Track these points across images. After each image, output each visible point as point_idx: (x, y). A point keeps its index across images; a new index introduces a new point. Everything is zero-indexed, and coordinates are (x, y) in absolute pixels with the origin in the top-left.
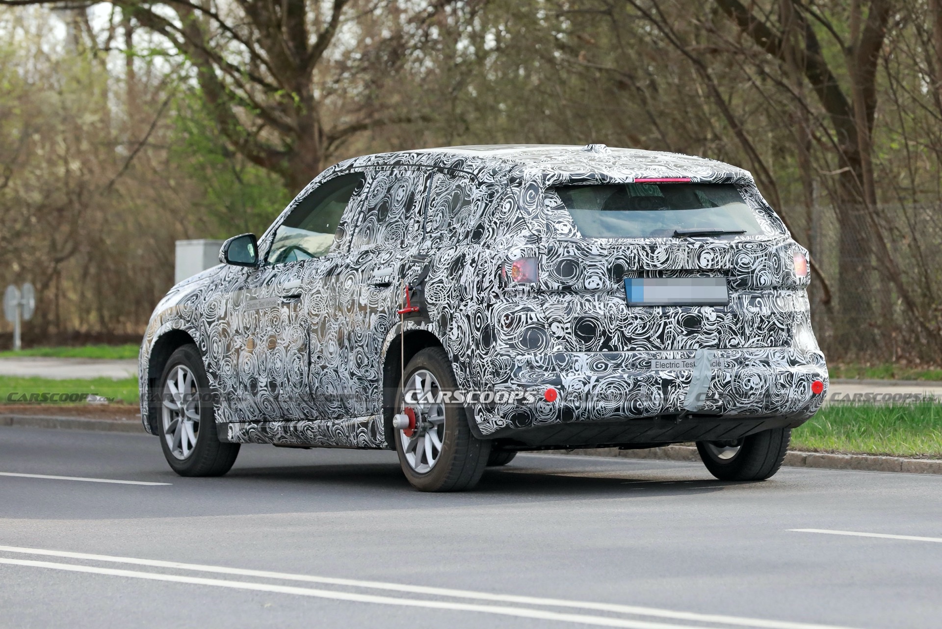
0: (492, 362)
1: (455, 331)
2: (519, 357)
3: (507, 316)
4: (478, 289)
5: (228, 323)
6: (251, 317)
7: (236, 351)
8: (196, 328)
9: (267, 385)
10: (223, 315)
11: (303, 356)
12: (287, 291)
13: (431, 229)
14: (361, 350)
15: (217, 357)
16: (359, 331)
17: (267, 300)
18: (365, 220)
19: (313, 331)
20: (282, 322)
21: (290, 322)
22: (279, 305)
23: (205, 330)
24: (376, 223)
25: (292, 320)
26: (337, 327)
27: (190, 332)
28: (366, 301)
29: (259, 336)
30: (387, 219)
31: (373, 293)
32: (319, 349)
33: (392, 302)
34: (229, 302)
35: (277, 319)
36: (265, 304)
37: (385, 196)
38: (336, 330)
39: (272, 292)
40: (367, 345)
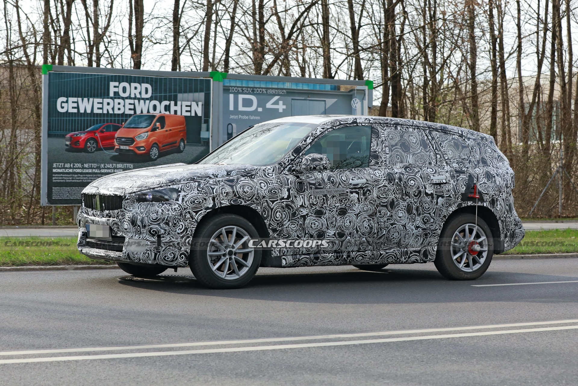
1: (499, 206)
4: (506, 187)
5: (292, 202)
6: (319, 198)
7: (302, 216)
8: (257, 204)
9: (334, 234)
10: (286, 197)
11: (373, 219)
12: (354, 185)
13: (448, 158)
14: (428, 215)
15: (279, 220)
16: (427, 206)
17: (334, 189)
18: (392, 151)
19: (382, 206)
20: (352, 201)
21: (359, 201)
22: (347, 192)
23: (268, 205)
24: (403, 153)
25: (362, 200)
26: (405, 204)
27: (253, 206)
28: (432, 191)
29: (328, 208)
30: (411, 151)
31: (437, 188)
32: (389, 215)
33: (455, 192)
34: (292, 190)
35: (346, 199)
36: (333, 191)
37: (401, 140)
38: (405, 205)
39: (339, 185)
40: (434, 213)
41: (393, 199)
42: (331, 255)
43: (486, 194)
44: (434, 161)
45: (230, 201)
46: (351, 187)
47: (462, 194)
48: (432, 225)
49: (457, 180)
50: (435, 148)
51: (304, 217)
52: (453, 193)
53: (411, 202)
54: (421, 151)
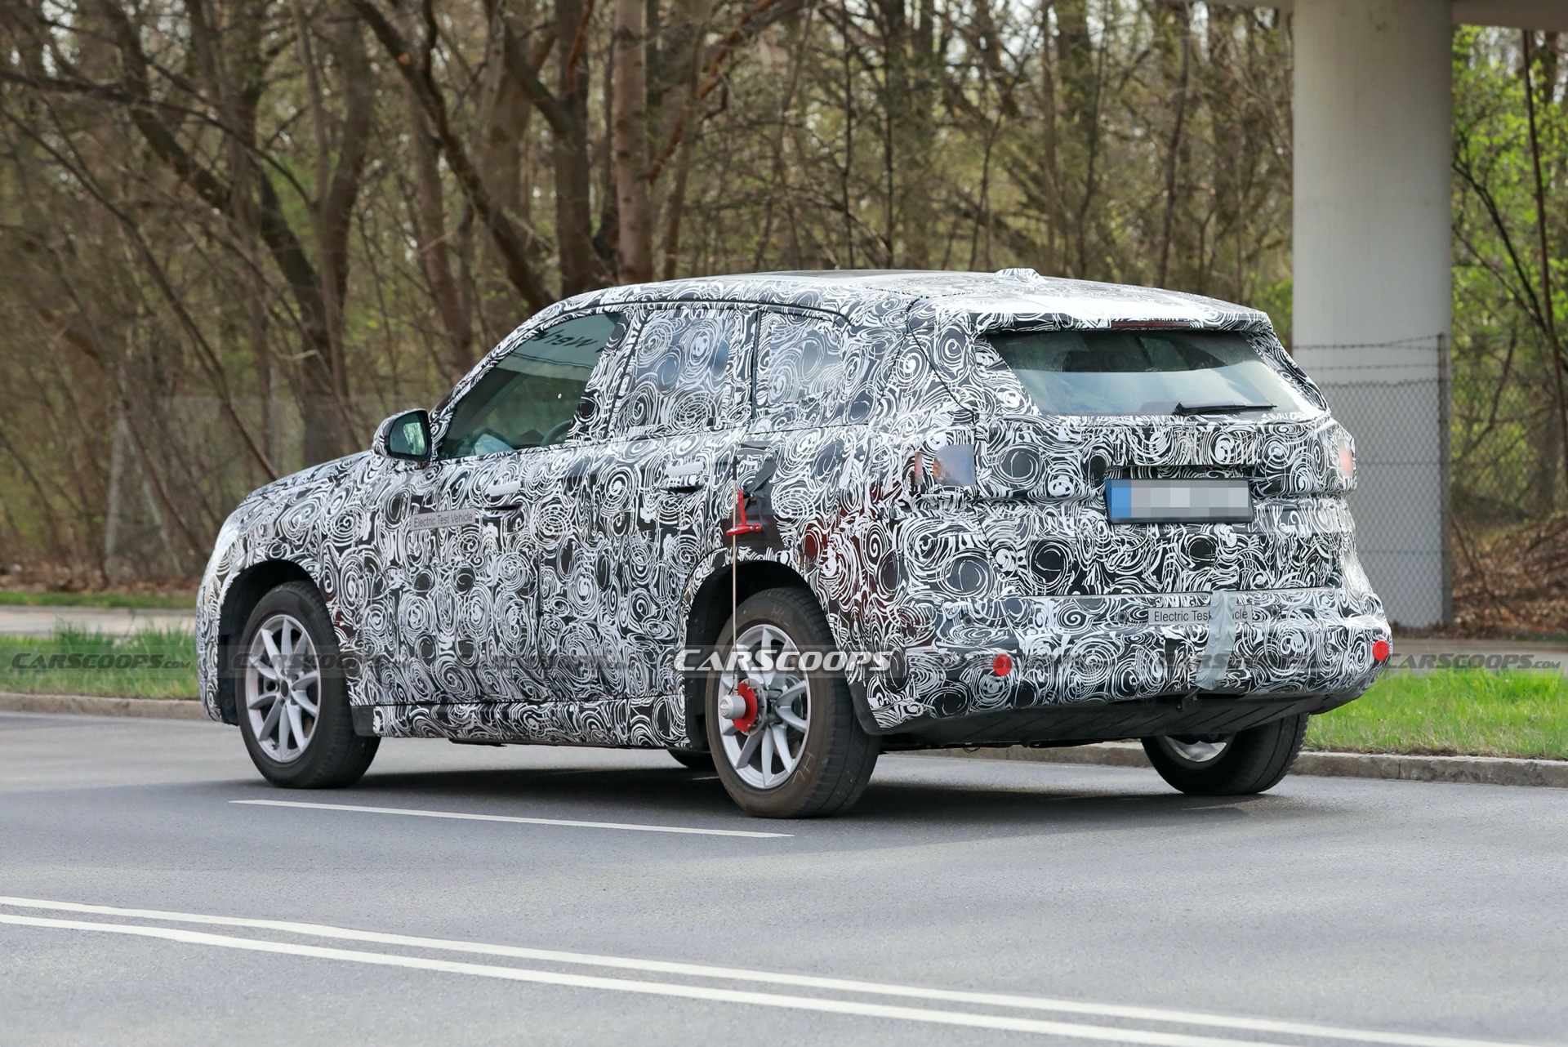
0: (902, 613)
1: (832, 563)
2: (948, 605)
3: (925, 539)
4: (873, 496)
5: (377, 551)
6: (423, 540)
7: (392, 593)
8: (314, 558)
9: (454, 647)
10: (366, 537)
11: (526, 601)
12: (494, 499)
14: (645, 592)
15: (353, 603)
16: (639, 562)
17: (453, 513)
18: (633, 388)
19: (547, 563)
20: (485, 548)
21: (500, 548)
22: (478, 521)
23: (333, 562)
24: (656, 392)
25: (505, 545)
26: (595, 555)
27: (305, 564)
28: (654, 515)
29: (439, 570)
30: (678, 385)
32: (559, 591)
33: (706, 516)
34: (379, 518)
35: (474, 544)
36: (450, 519)
37: (669, 350)
38: (593, 561)
40: (657, 585)
41: (571, 540)
45: (269, 550)
46: (488, 504)
48: (656, 626)
49: (728, 476)
51: (397, 596)
53: (607, 552)
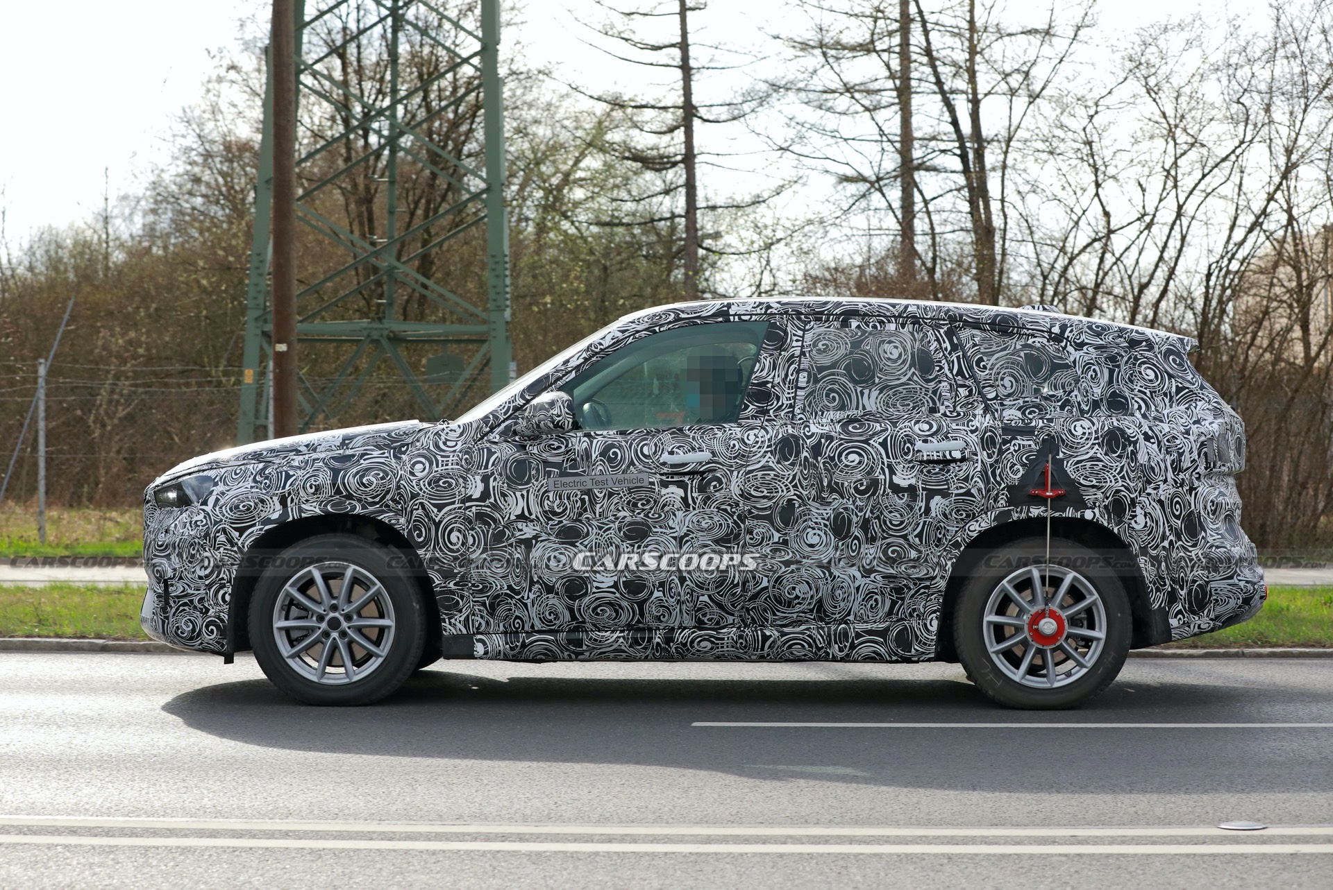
0: (1205, 556)
1: (1141, 519)
2: (1233, 550)
3: (1212, 501)
4: (1174, 470)
5: (495, 507)
6: (568, 498)
7: (521, 542)
8: (397, 512)
9: (615, 585)
10: (477, 495)
12: (673, 466)
13: (997, 396)
14: (901, 541)
15: (458, 550)
16: (896, 518)
17: (614, 477)
18: (816, 381)
19: (758, 517)
20: (664, 505)
21: (687, 505)
22: (653, 483)
23: (427, 515)
24: (851, 385)
25: (695, 503)
26: (829, 512)
27: (384, 517)
28: (913, 481)
29: (595, 523)
30: (877, 380)
31: (929, 472)
32: (776, 540)
33: (987, 482)
34: (495, 479)
35: (648, 502)
36: (610, 482)
37: (851, 353)
38: (826, 516)
39: (628, 467)
40: (919, 536)
41: (790, 501)
42: (618, 634)
43: (1093, 486)
44: (946, 403)
45: (326, 505)
46: (665, 470)
47: (1010, 488)
48: (914, 567)
49: (1001, 452)
50: (955, 372)
51: (528, 544)
52: (981, 485)
53: (846, 509)
54: (909, 379)
